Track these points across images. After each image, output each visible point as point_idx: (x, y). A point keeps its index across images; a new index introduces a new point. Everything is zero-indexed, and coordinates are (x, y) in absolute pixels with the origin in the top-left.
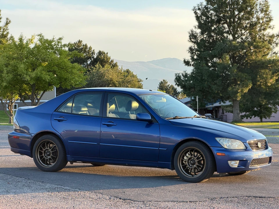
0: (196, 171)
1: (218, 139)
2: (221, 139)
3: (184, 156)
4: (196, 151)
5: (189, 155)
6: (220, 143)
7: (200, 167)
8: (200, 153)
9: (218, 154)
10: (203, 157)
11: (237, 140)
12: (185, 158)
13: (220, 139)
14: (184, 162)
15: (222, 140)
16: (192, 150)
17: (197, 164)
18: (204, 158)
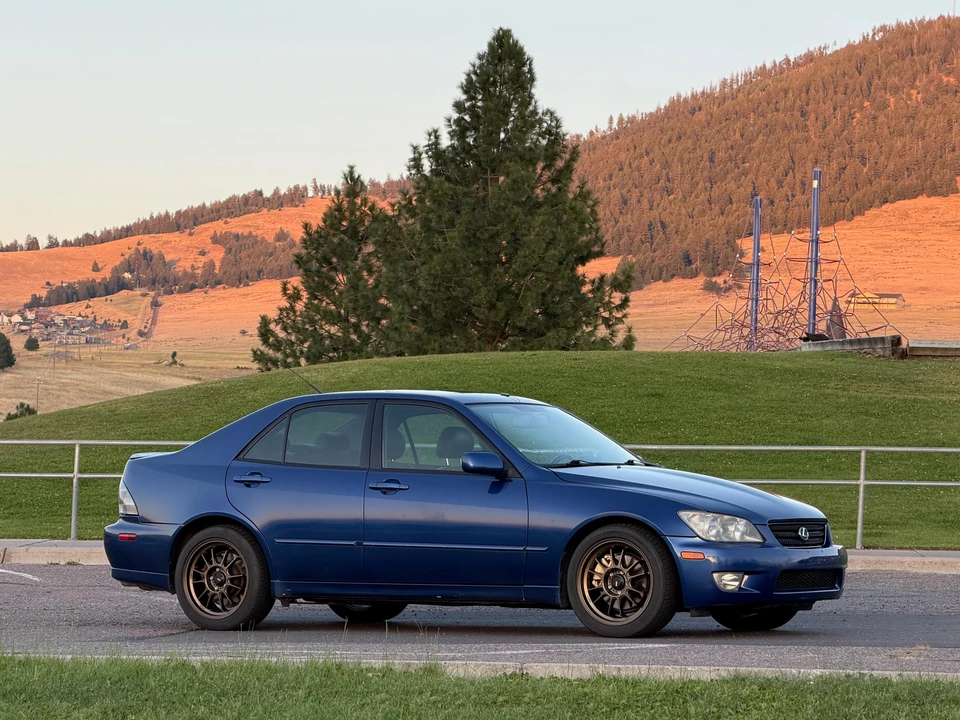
0: (627, 606)
1: (684, 515)
2: (694, 515)
3: (596, 564)
4: (630, 551)
5: (608, 562)
6: (692, 525)
7: (638, 596)
8: (641, 556)
9: (685, 556)
10: (647, 570)
11: (738, 519)
12: (599, 569)
13: (691, 514)
14: (594, 582)
15: (697, 516)
16: (617, 549)
17: (628, 586)
18: (650, 573)
